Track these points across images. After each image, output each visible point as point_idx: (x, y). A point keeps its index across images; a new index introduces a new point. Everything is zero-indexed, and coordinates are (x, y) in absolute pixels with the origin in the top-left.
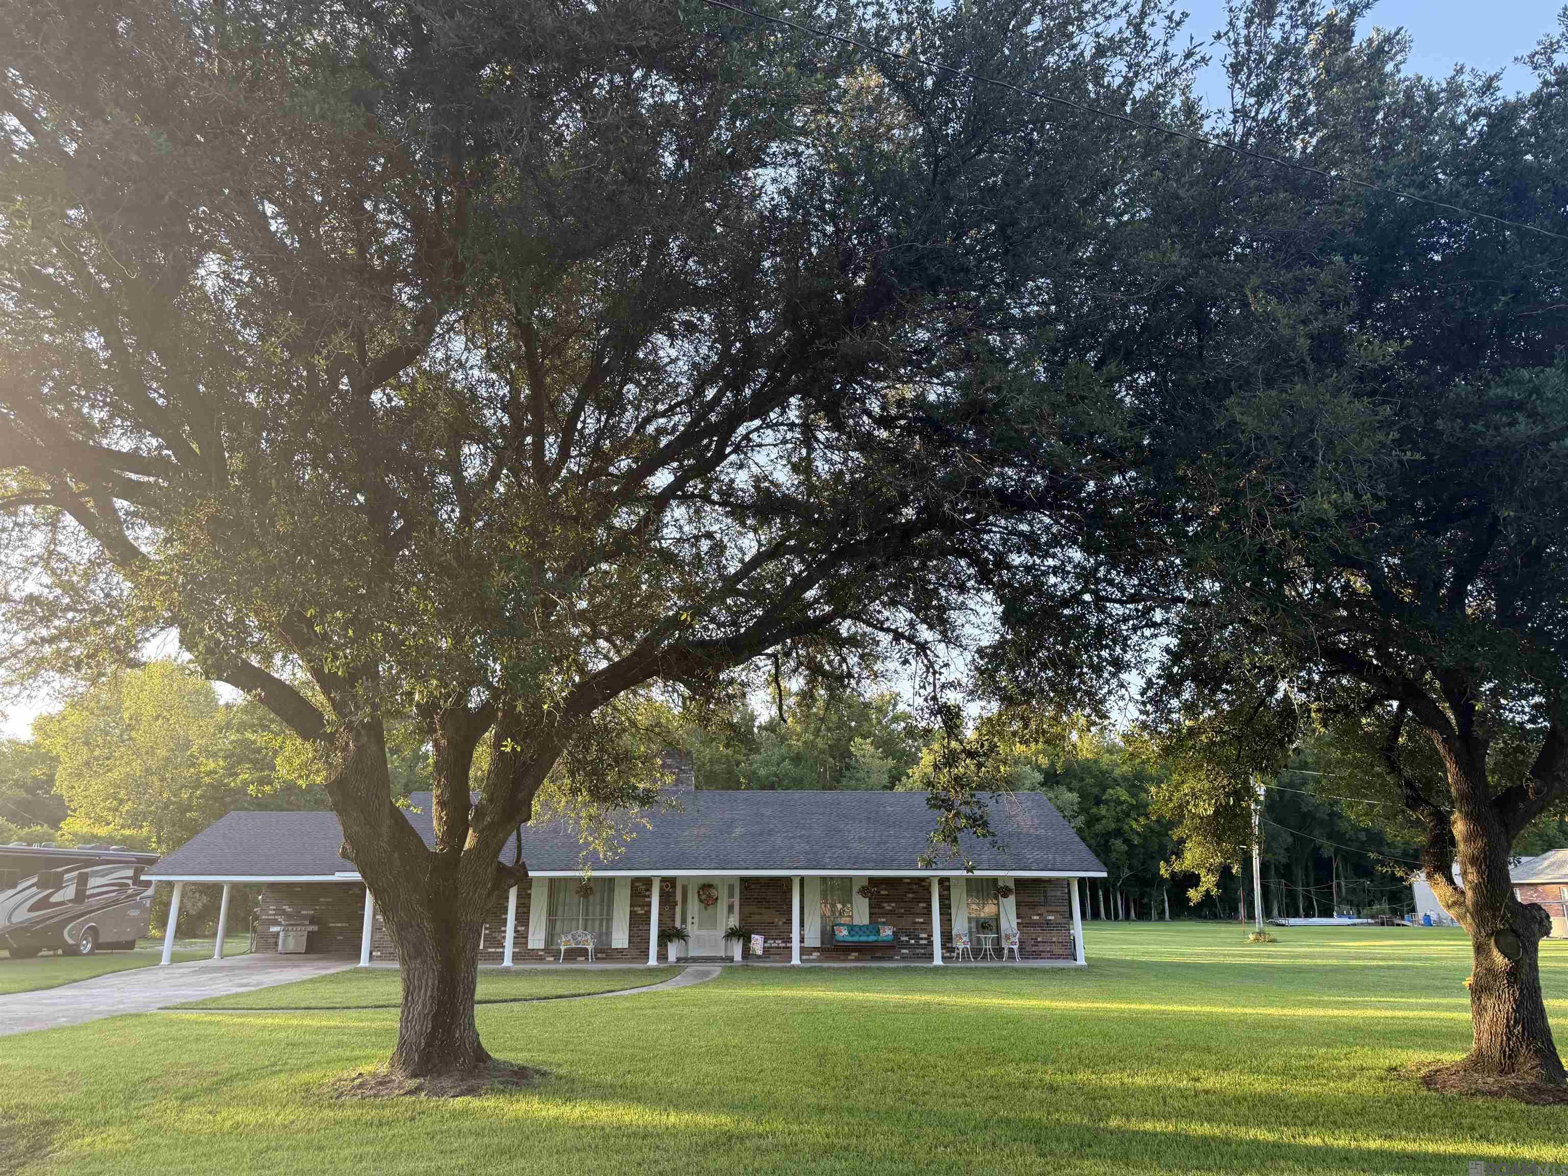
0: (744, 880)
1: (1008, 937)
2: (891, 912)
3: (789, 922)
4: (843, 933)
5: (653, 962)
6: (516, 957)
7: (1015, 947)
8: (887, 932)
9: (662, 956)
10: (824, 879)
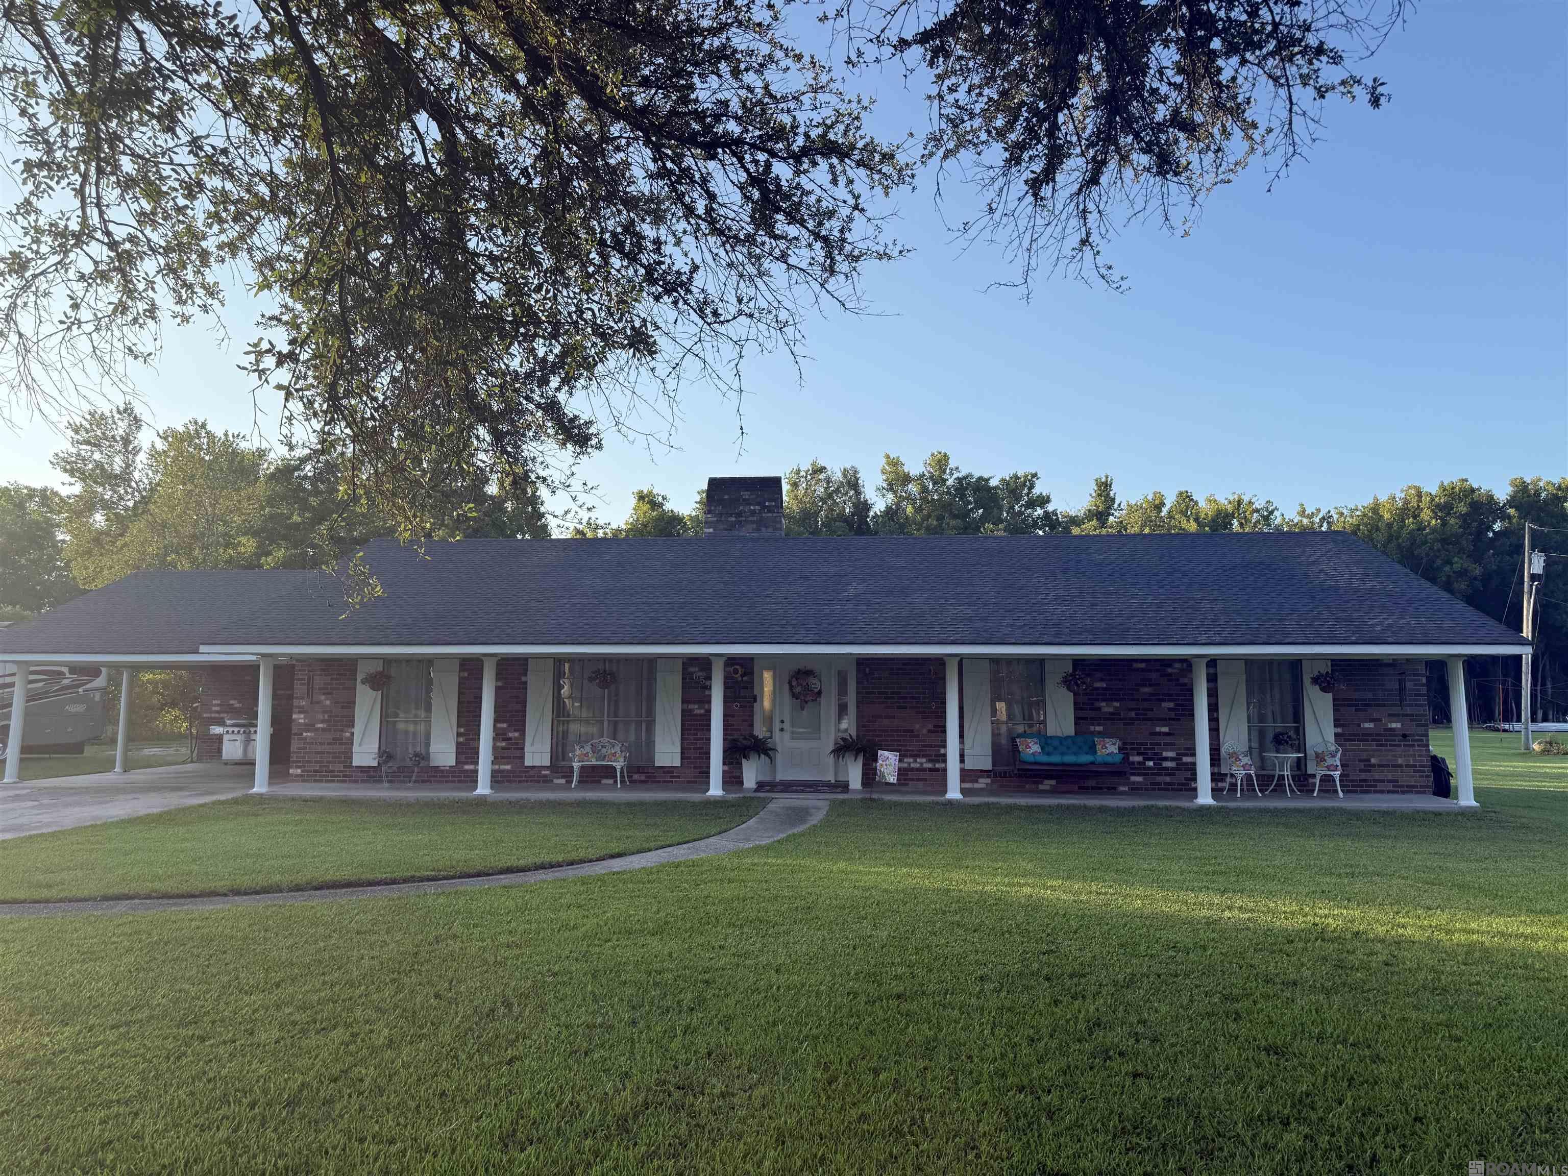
0: (863, 662)
1: (1320, 758)
2: (1113, 717)
3: (941, 729)
4: (1032, 749)
5: (716, 790)
6: (497, 779)
7: (1337, 774)
8: (1109, 749)
9: (732, 779)
10: (995, 660)
